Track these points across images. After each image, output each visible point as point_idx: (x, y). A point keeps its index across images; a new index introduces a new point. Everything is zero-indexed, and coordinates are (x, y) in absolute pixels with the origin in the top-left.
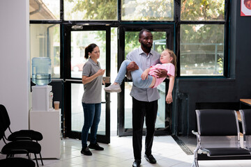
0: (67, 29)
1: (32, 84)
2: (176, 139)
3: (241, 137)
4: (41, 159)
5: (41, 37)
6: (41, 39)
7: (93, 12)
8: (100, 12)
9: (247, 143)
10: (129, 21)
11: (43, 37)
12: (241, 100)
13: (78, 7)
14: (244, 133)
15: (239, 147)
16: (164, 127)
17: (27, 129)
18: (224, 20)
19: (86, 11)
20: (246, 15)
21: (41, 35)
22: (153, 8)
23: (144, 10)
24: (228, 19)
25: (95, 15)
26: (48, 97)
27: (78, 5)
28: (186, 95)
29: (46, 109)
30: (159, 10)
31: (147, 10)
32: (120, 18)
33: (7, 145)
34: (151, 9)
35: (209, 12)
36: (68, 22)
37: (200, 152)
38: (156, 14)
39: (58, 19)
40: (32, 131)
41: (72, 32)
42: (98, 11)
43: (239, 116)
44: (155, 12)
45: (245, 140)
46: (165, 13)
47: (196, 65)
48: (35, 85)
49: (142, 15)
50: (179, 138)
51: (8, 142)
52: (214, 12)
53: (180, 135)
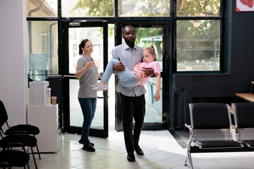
0: (64, 25)
1: (30, 80)
2: (173, 133)
3: (233, 130)
4: (39, 153)
5: (43, 34)
6: (43, 37)
7: (95, 10)
8: (102, 10)
9: (239, 136)
10: (126, 18)
11: (45, 34)
12: (237, 94)
13: (80, 5)
14: (236, 126)
15: (231, 139)
16: (161, 121)
17: (25, 124)
18: (219, 16)
19: (88, 9)
20: (241, 10)
21: (43, 32)
22: (152, 4)
23: (143, 7)
24: (224, 15)
25: (98, 13)
26: (45, 92)
27: (80, 3)
28: (182, 90)
29: (43, 105)
30: (158, 6)
31: (147, 6)
32: (117, 14)
33: (4, 138)
34: (150, 6)
35: (208, 8)
36: (65, 18)
37: (193, 144)
38: (156, 10)
39: (56, 16)
40: (30, 126)
41: (70, 29)
42: (100, 8)
43: (232, 109)
44: (155, 8)
45: (237, 133)
46: (164, 9)
47: (198, 61)
48: (32, 80)
49: (141, 11)
50: (176, 132)
51: (4, 136)
52: (212, 8)
53: (176, 130)
